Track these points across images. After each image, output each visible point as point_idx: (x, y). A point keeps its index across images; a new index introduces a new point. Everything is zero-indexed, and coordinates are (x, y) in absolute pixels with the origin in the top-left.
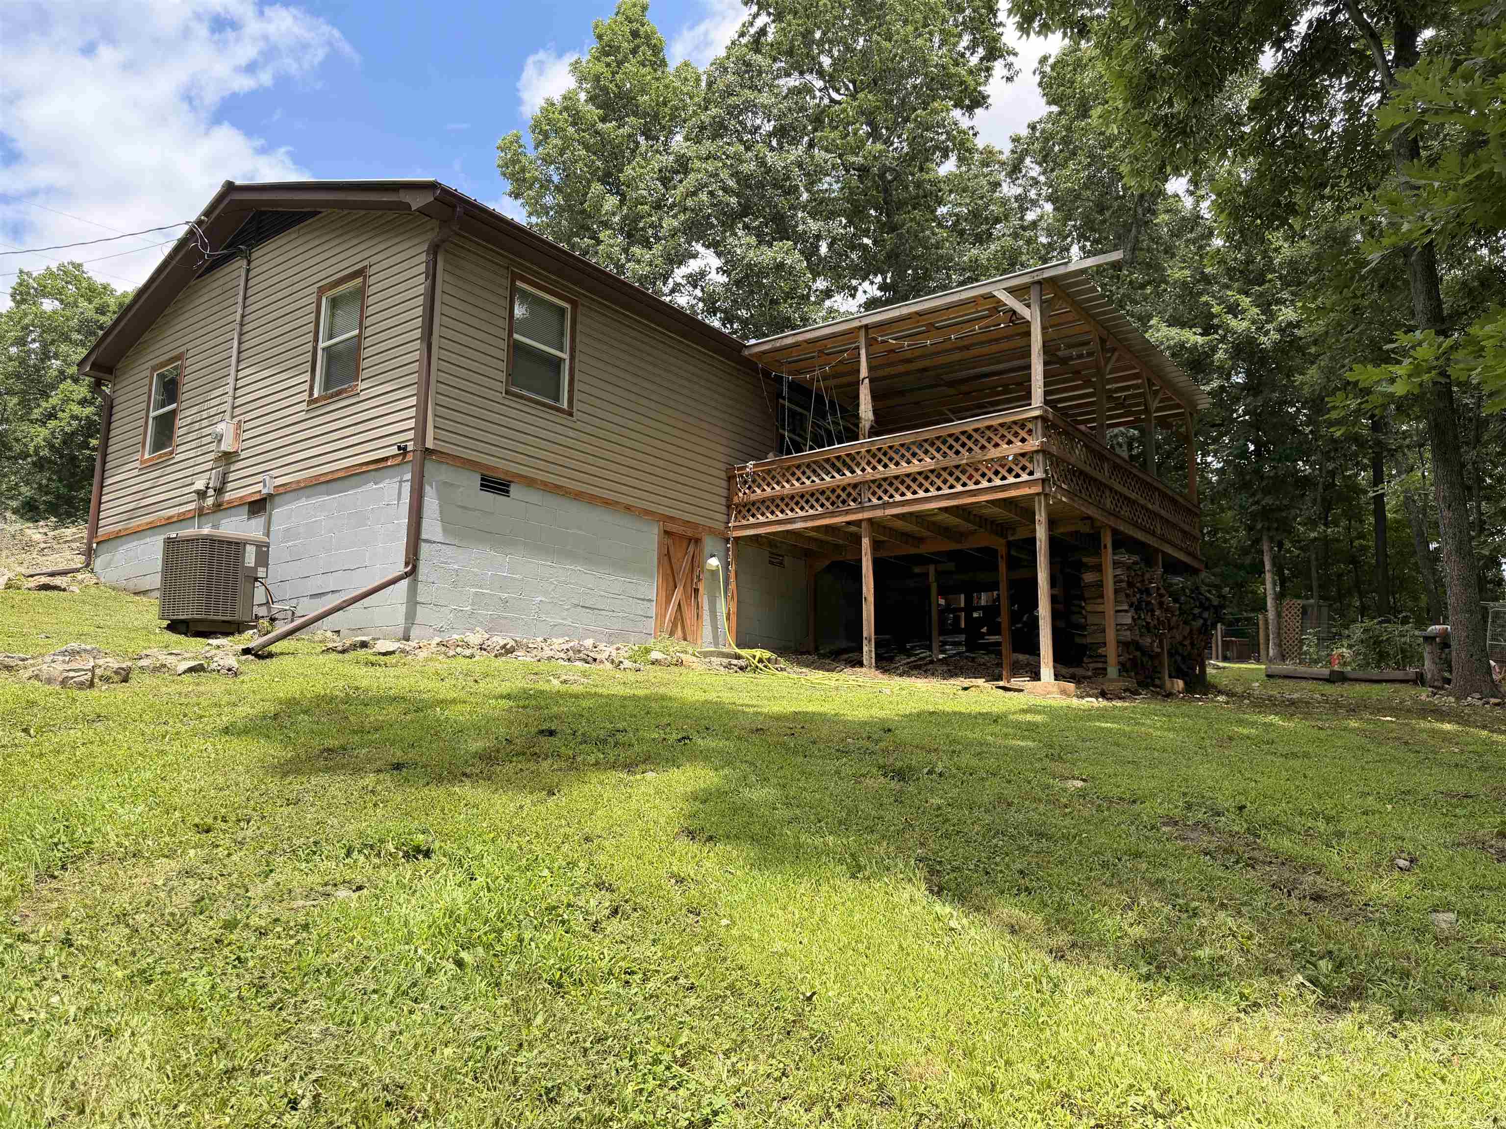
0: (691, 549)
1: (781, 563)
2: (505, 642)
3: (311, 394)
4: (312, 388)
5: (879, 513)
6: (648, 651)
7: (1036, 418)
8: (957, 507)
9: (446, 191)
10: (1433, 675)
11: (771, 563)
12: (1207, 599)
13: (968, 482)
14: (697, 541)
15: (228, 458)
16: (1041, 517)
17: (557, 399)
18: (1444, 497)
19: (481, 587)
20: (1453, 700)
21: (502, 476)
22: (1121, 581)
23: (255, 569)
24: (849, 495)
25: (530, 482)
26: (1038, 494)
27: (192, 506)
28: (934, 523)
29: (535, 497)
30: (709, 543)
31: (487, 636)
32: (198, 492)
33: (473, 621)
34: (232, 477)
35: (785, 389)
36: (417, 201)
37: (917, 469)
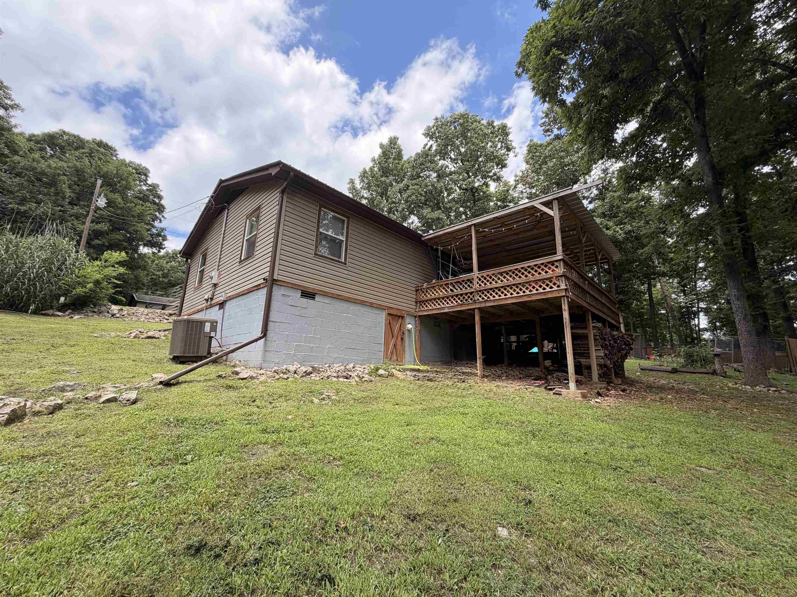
0: (400, 320)
1: (439, 326)
2: (306, 369)
3: (240, 259)
4: (241, 257)
5: (483, 305)
6: (377, 369)
7: (560, 260)
8: (520, 302)
9: (285, 165)
10: (720, 371)
11: (435, 326)
12: (627, 341)
13: (526, 291)
14: (403, 317)
15: (215, 285)
16: (565, 307)
17: (340, 258)
18: (735, 295)
19: (299, 342)
20: (750, 388)
21: (311, 291)
22: (597, 336)
23: (210, 333)
24: (469, 297)
25: (325, 294)
26: (564, 296)
27: (204, 305)
28: (507, 309)
29: (327, 300)
30: (408, 319)
31: (299, 366)
32: (205, 299)
33: (295, 358)
34: (216, 293)
35: (439, 253)
36: (273, 172)
37: (501, 285)
